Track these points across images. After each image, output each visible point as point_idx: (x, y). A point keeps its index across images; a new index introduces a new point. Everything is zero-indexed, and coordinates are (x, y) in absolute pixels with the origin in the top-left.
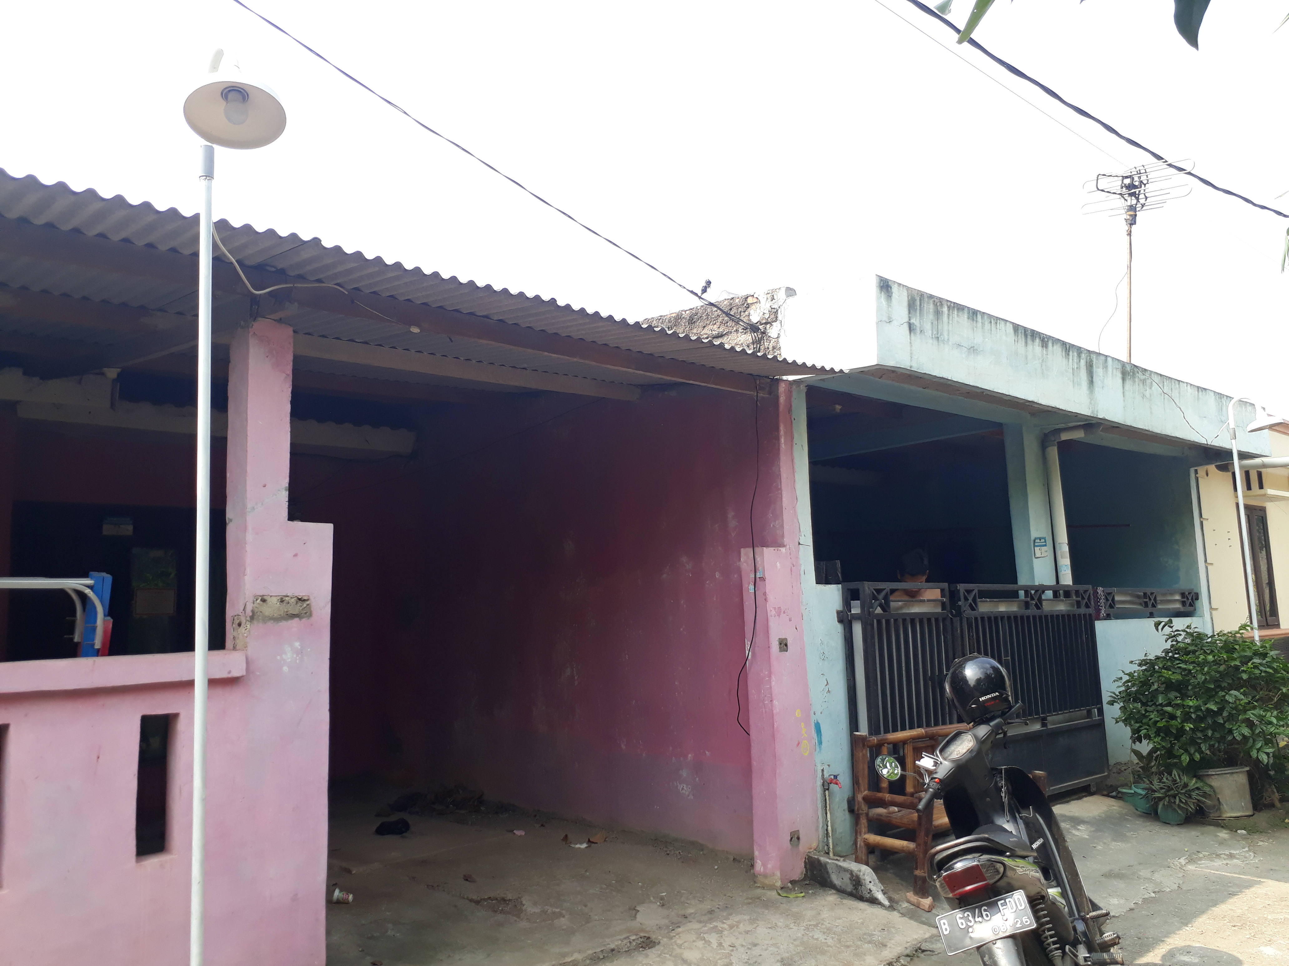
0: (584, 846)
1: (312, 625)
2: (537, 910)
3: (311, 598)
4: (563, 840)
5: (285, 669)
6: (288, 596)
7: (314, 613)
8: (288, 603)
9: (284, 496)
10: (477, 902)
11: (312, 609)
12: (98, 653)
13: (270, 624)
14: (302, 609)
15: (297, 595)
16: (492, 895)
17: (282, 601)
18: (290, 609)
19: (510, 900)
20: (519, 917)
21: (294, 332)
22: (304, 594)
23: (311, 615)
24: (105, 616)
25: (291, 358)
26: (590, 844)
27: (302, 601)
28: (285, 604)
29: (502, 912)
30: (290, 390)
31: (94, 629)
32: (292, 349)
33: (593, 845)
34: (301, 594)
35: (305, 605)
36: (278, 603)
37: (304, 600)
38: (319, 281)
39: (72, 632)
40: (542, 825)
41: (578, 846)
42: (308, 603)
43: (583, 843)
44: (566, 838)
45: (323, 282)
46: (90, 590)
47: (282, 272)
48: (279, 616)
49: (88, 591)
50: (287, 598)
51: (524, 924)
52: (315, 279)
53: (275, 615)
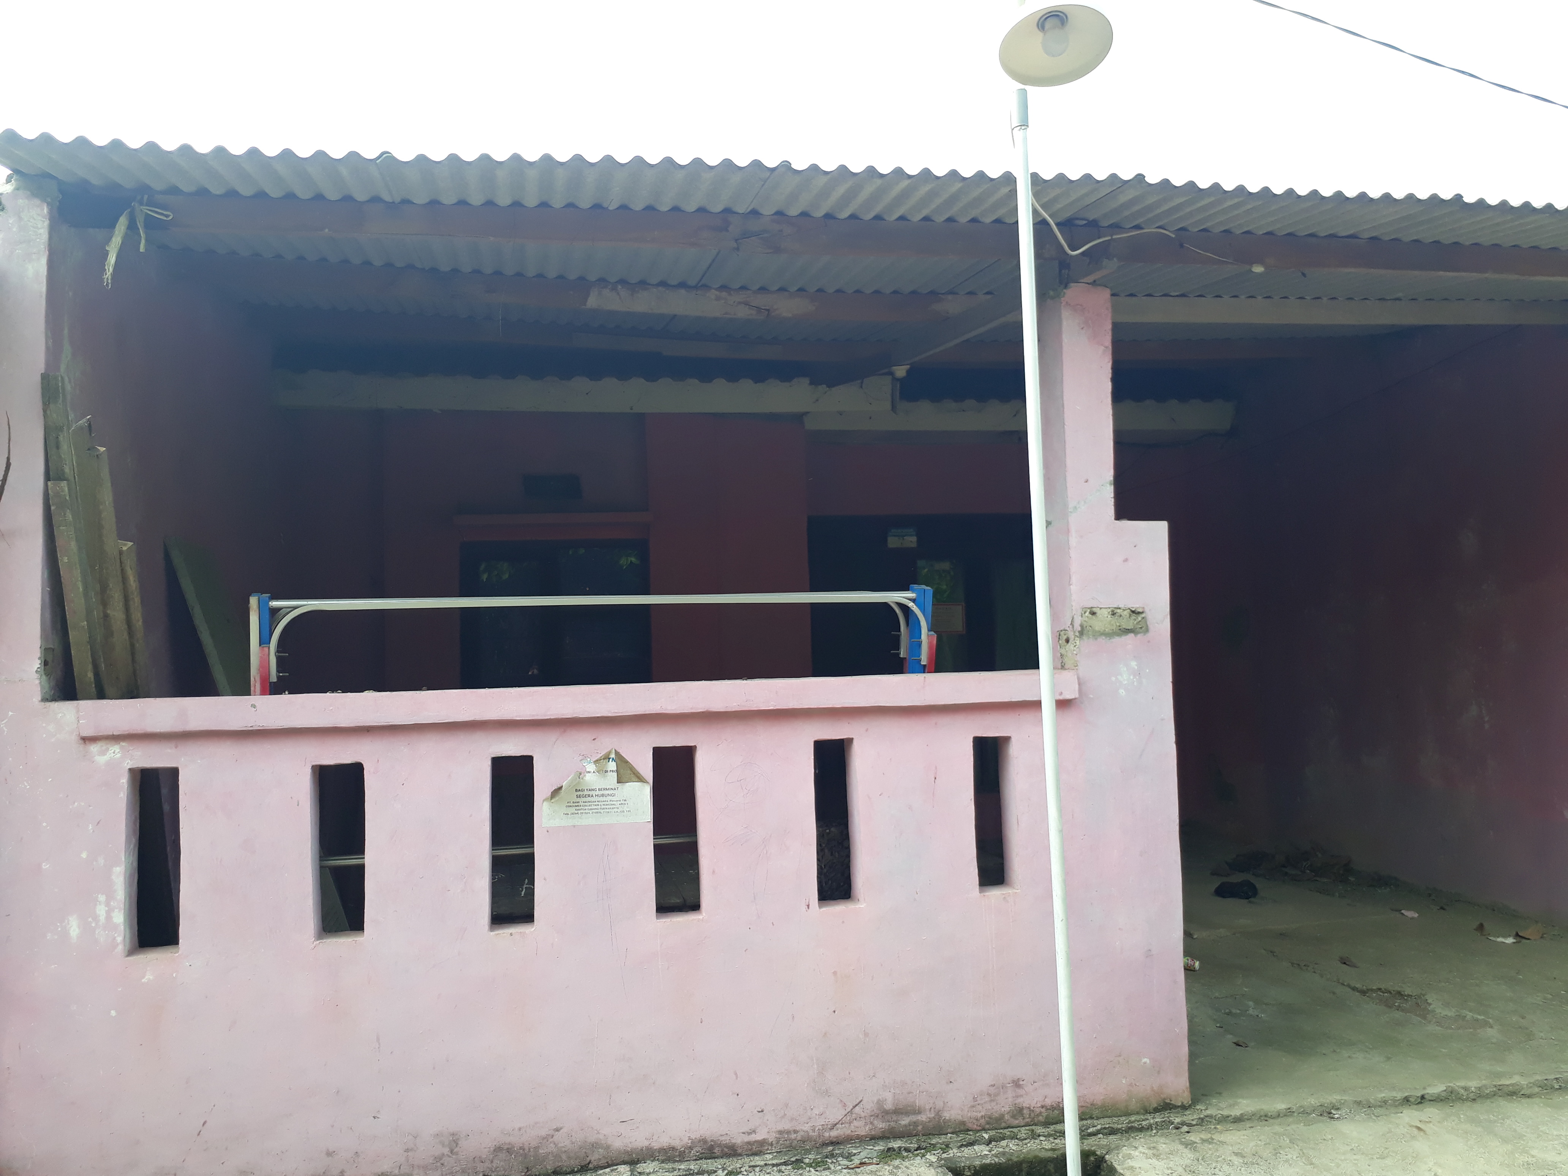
0: (1510, 940)
1: (1149, 642)
2: (1451, 1013)
3: (1147, 610)
4: (1476, 930)
5: (1122, 692)
6: (1120, 608)
7: (1151, 627)
8: (1121, 616)
9: (1109, 492)
10: (1363, 992)
11: (1148, 623)
12: (924, 669)
13: (1102, 640)
14: (1137, 624)
15: (1130, 606)
16: (1383, 986)
17: (1113, 614)
18: (1123, 624)
19: (1409, 996)
20: (1425, 1018)
21: (1113, 295)
22: (1138, 606)
23: (1147, 630)
24: (929, 630)
25: (1109, 326)
26: (1519, 939)
27: (1136, 613)
28: (1117, 617)
29: (1398, 1008)
30: (1110, 365)
31: (920, 644)
32: (1110, 315)
33: (1524, 941)
34: (1135, 606)
35: (1140, 619)
36: (1109, 616)
37: (1139, 613)
38: (1138, 227)
39: (898, 648)
40: (1442, 908)
41: (1500, 939)
42: (1143, 615)
43: (1510, 936)
44: (1481, 927)
45: (1142, 228)
46: (913, 604)
47: (1093, 224)
48: (1111, 631)
49: (911, 604)
50: (1118, 611)
51: (1432, 1028)
52: (1132, 225)
53: (1107, 630)
